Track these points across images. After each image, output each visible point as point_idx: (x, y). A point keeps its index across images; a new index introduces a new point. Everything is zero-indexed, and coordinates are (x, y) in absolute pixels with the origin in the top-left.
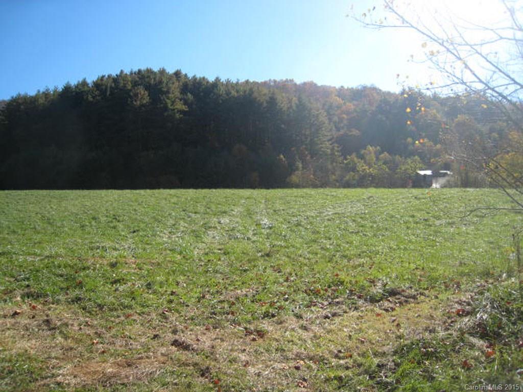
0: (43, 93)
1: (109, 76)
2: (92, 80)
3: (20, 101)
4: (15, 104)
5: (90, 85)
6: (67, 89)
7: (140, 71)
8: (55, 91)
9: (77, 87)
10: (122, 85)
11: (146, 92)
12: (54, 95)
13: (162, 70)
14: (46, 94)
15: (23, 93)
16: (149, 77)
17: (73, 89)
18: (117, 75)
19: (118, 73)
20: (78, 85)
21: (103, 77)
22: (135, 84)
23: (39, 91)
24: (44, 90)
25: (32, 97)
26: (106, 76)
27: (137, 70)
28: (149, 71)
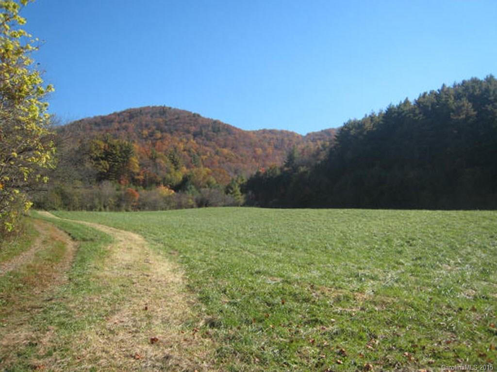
0: (370, 116)
1: (431, 93)
2: (414, 99)
3: (351, 127)
4: (346, 129)
5: (412, 104)
6: (390, 111)
7: (464, 82)
8: (380, 114)
9: (399, 107)
10: (443, 100)
11: (470, 104)
12: (379, 117)
13: (489, 77)
14: (372, 118)
15: (352, 119)
16: (473, 87)
17: (395, 109)
18: (438, 90)
19: (440, 88)
20: (400, 105)
21: (425, 93)
22: (458, 97)
23: (366, 115)
24: (371, 114)
25: (360, 121)
26: (429, 93)
27: (461, 82)
28: (475, 81)
